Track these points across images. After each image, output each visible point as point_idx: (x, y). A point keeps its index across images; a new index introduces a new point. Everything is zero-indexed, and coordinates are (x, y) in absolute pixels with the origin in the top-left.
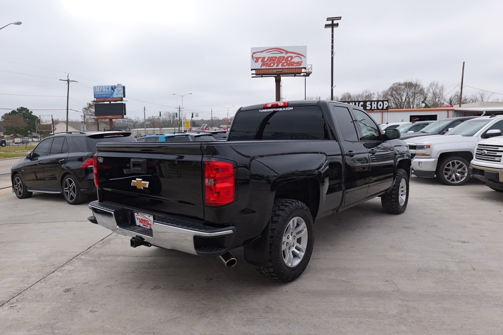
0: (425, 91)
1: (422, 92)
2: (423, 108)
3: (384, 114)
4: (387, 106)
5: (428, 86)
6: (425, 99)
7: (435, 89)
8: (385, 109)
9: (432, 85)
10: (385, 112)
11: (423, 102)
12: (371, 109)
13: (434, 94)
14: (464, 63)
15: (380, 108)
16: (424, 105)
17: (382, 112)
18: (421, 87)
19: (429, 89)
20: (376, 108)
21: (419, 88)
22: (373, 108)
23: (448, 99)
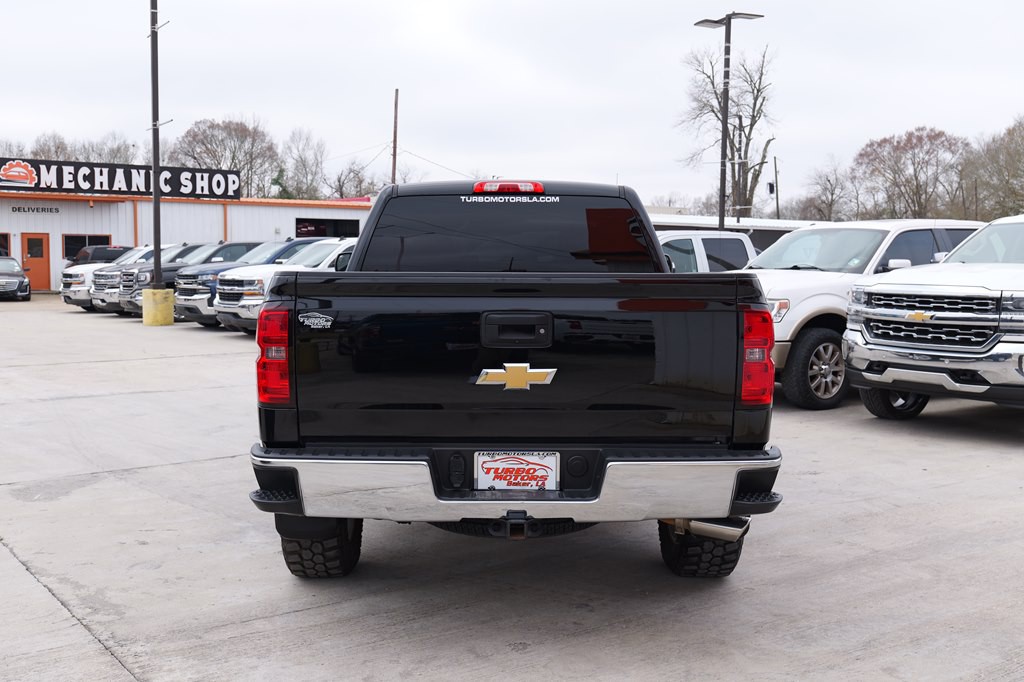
0: (279, 150)
1: (270, 153)
2: (274, 197)
3: (229, 208)
4: (236, 187)
5: (288, 138)
6: (282, 171)
7: (304, 150)
8: (231, 197)
9: (295, 137)
10: (231, 204)
11: (276, 182)
12: (193, 193)
13: (302, 163)
14: (397, 90)
15: (219, 192)
16: (275, 189)
17: (224, 205)
18: (267, 139)
19: (289, 148)
20: (206, 192)
21: (263, 141)
22: (199, 191)
23: (333, 180)
